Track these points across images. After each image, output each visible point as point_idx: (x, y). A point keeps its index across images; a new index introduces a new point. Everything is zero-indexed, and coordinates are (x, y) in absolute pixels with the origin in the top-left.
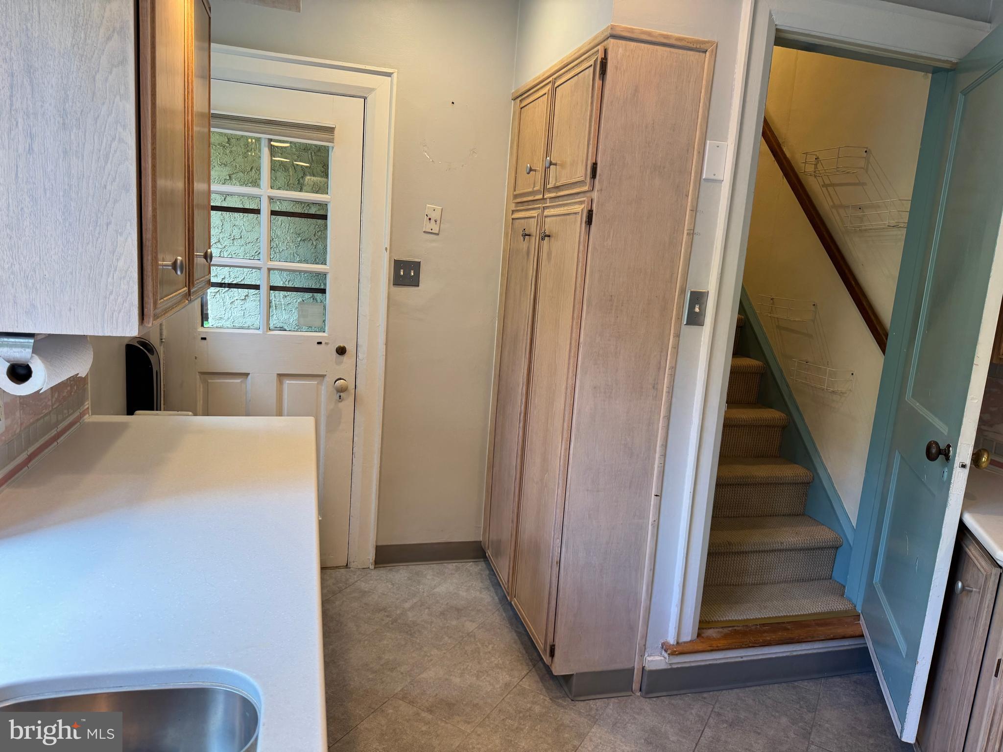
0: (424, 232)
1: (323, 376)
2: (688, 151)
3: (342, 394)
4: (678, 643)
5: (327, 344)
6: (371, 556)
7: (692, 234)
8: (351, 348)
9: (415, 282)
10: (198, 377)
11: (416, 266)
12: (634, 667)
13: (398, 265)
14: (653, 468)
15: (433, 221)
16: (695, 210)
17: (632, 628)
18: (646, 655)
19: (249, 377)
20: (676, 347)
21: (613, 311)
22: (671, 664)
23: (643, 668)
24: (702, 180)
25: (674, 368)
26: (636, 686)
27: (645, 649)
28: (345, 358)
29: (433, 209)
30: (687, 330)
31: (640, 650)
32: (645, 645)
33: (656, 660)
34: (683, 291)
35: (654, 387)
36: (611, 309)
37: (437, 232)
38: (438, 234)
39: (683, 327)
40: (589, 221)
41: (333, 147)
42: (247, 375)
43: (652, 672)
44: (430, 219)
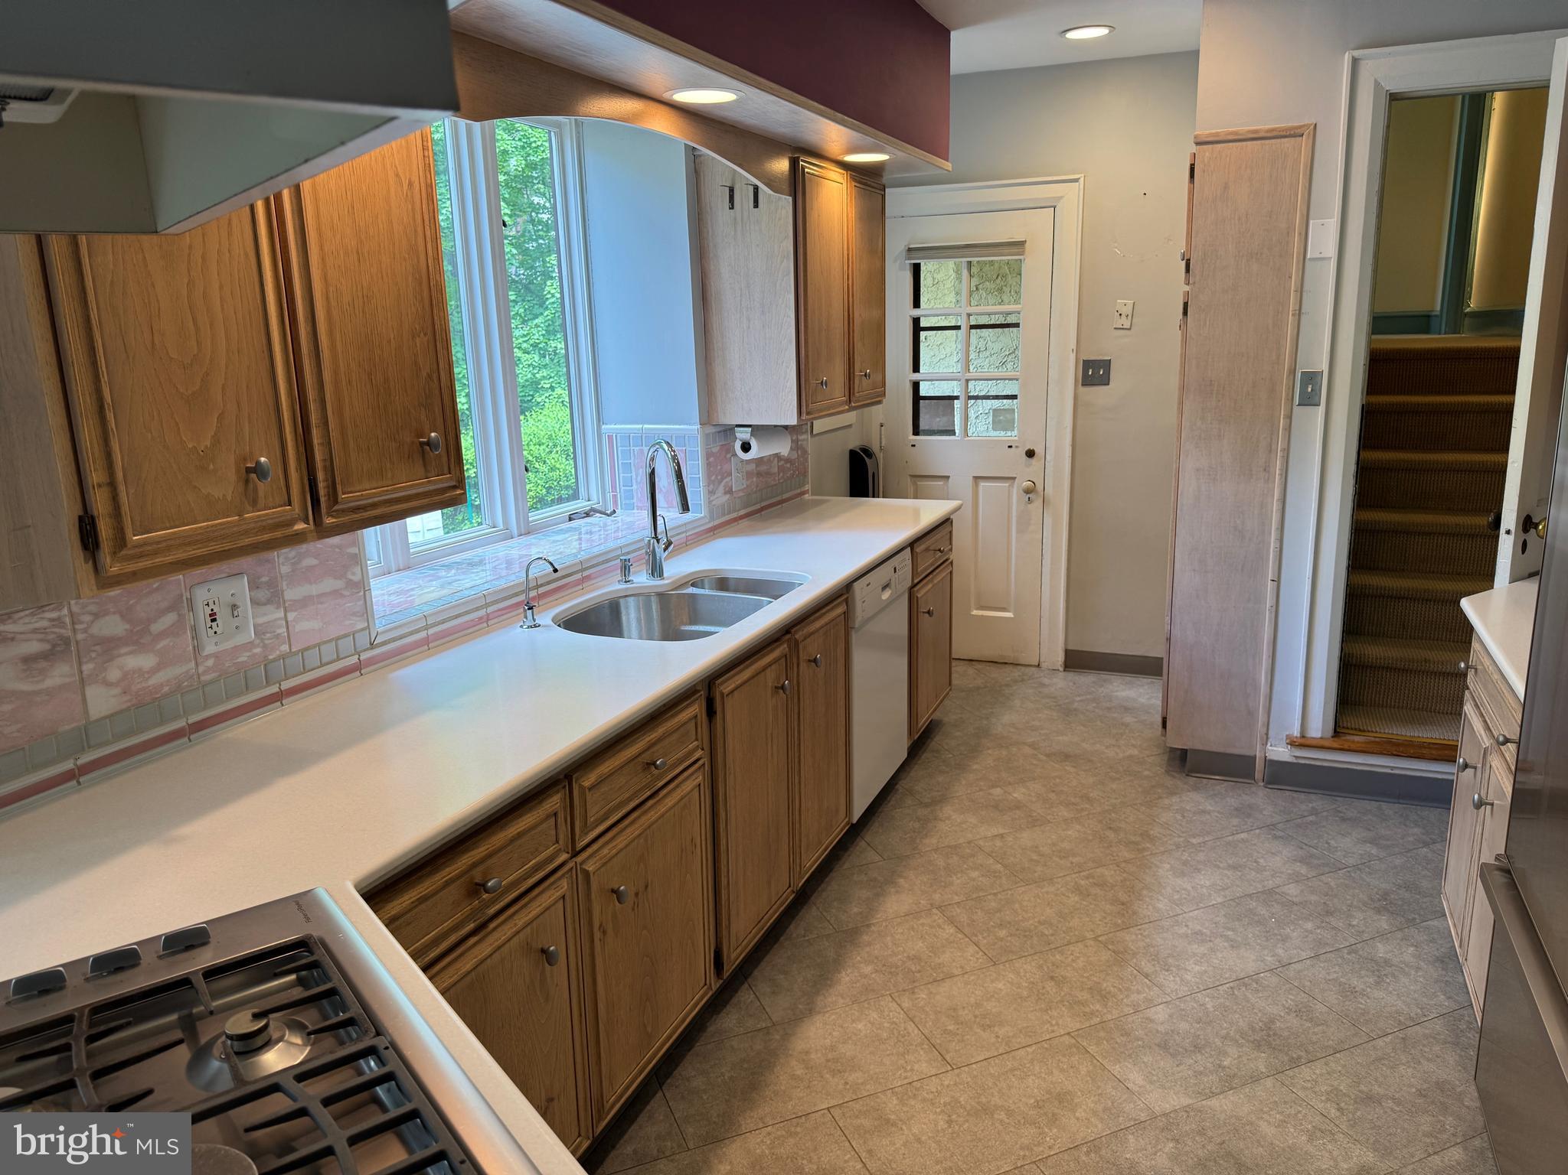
0: (1115, 328)
1: (1014, 478)
2: (1288, 233)
3: (1030, 496)
4: (1303, 737)
5: (1017, 447)
6: (1060, 658)
7: (1299, 313)
8: (1039, 451)
9: (1105, 381)
10: (909, 480)
11: (1107, 365)
12: (1256, 756)
13: (1087, 364)
14: (1268, 550)
15: (1123, 316)
16: (1301, 291)
17: (1251, 714)
18: (1269, 744)
19: (950, 480)
20: (1289, 429)
21: (1214, 396)
22: (1296, 757)
23: (1266, 757)
24: (1307, 260)
25: (1287, 451)
26: (1258, 775)
27: (1267, 738)
28: (1034, 461)
29: (1124, 305)
30: (1298, 411)
31: (1261, 738)
32: (1267, 734)
33: (1280, 752)
34: (1293, 372)
35: (1265, 470)
36: (1212, 393)
37: (1129, 327)
38: (1130, 329)
39: (1296, 409)
40: (1185, 313)
41: (1024, 260)
42: (948, 477)
43: (1273, 763)
44: (1120, 315)
